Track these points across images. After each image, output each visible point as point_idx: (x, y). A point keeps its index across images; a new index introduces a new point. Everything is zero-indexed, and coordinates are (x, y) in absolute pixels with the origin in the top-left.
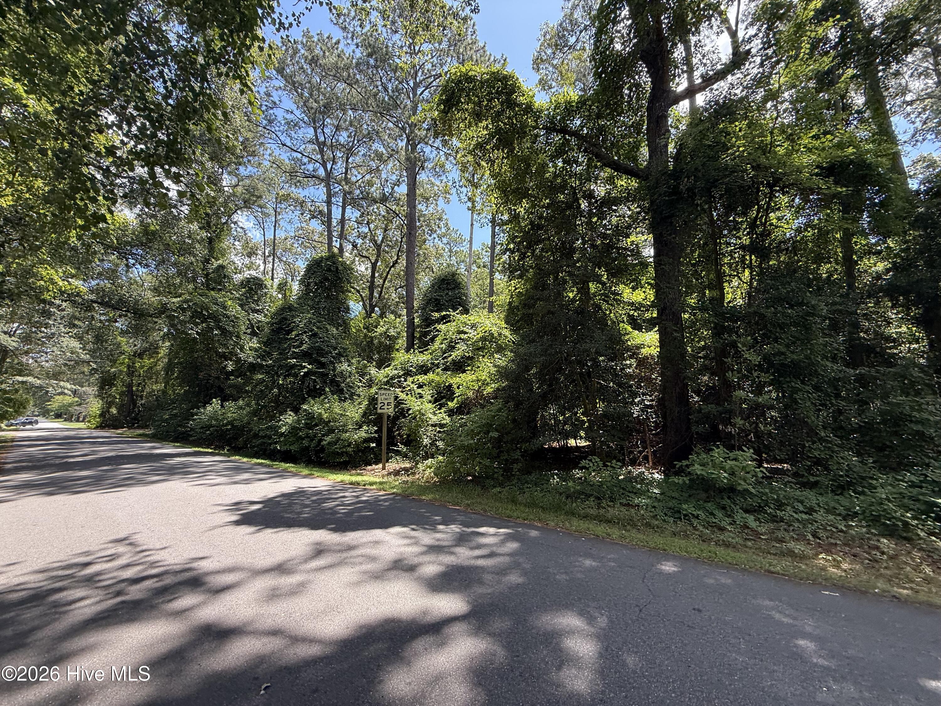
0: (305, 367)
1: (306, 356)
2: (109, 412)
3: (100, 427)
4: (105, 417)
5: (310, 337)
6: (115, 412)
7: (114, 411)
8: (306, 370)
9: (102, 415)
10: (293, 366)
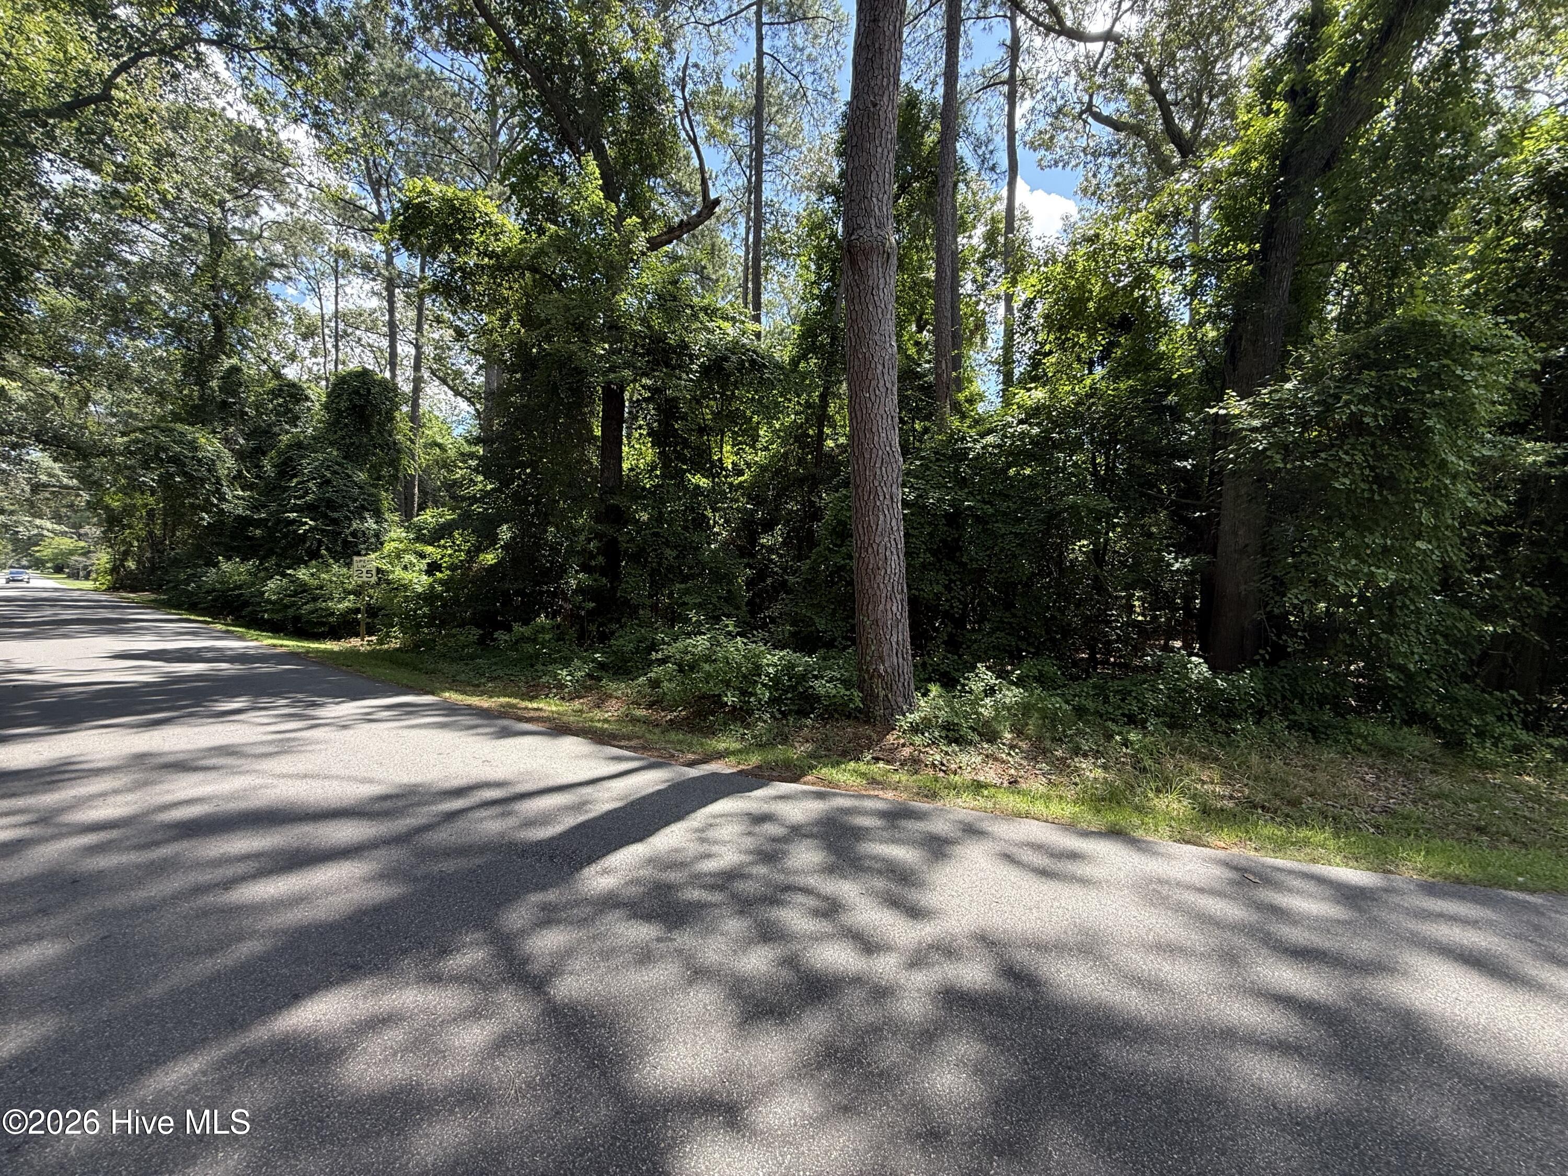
0: (306, 523)
1: (310, 509)
2: (124, 566)
3: (113, 589)
4: (118, 573)
5: (320, 486)
6: (133, 567)
7: (131, 564)
8: (307, 527)
9: (114, 570)
10: (294, 521)
